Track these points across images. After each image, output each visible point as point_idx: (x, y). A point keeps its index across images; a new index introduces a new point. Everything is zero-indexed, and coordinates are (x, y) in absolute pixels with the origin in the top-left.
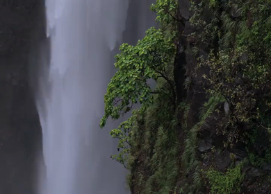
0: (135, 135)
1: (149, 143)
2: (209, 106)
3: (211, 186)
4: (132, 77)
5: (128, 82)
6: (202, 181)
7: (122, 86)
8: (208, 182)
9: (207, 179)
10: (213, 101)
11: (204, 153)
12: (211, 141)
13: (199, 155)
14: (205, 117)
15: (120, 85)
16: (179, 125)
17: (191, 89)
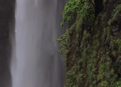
0: (68, 41)
1: (78, 40)
2: (116, 11)
3: (119, 47)
4: (77, 2)
5: (75, 4)
6: (114, 45)
7: (72, 6)
8: (117, 45)
9: (117, 44)
10: (118, 8)
11: (114, 32)
12: (118, 26)
13: (112, 33)
14: (115, 15)
15: (71, 6)
16: (99, 24)
17: (106, 5)
